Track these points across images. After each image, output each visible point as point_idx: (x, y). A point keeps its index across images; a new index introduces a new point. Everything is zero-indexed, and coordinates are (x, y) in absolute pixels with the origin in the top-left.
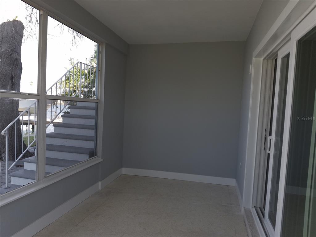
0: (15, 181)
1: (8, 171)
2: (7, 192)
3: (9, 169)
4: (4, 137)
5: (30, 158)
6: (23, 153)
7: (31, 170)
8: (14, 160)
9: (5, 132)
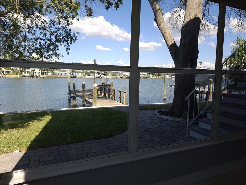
0: (193, 134)
1: (188, 126)
2: (191, 141)
3: (189, 125)
4: (187, 101)
5: (204, 119)
6: (199, 114)
7: (204, 128)
8: (193, 119)
9: (188, 98)
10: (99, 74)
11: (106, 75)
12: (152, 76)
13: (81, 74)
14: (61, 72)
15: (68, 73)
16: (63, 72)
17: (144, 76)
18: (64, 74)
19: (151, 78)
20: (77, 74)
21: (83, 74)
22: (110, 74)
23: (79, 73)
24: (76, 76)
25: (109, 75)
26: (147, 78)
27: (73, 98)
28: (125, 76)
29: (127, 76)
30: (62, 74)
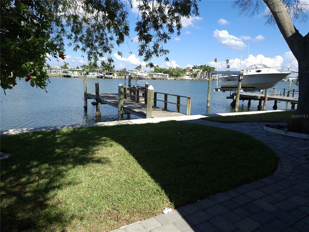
10: (101, 73)
11: (111, 75)
12: (169, 77)
13: (77, 72)
14: (49, 70)
15: (59, 70)
16: (52, 69)
17: (159, 76)
18: (53, 72)
19: (169, 79)
20: (71, 72)
21: (80, 73)
22: (116, 73)
23: (74, 71)
24: (71, 75)
25: (115, 75)
26: (163, 79)
27: (95, 106)
28: (136, 76)
29: (138, 76)
30: (51, 73)
